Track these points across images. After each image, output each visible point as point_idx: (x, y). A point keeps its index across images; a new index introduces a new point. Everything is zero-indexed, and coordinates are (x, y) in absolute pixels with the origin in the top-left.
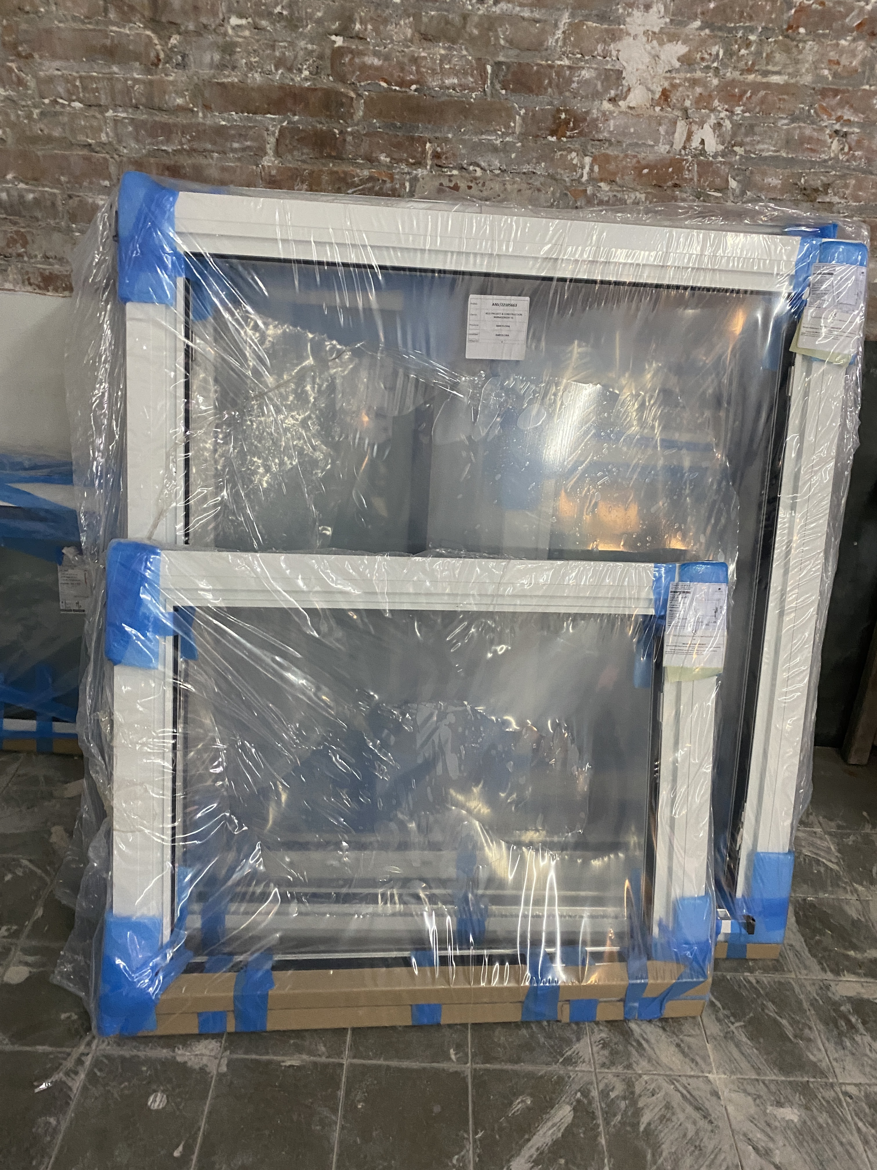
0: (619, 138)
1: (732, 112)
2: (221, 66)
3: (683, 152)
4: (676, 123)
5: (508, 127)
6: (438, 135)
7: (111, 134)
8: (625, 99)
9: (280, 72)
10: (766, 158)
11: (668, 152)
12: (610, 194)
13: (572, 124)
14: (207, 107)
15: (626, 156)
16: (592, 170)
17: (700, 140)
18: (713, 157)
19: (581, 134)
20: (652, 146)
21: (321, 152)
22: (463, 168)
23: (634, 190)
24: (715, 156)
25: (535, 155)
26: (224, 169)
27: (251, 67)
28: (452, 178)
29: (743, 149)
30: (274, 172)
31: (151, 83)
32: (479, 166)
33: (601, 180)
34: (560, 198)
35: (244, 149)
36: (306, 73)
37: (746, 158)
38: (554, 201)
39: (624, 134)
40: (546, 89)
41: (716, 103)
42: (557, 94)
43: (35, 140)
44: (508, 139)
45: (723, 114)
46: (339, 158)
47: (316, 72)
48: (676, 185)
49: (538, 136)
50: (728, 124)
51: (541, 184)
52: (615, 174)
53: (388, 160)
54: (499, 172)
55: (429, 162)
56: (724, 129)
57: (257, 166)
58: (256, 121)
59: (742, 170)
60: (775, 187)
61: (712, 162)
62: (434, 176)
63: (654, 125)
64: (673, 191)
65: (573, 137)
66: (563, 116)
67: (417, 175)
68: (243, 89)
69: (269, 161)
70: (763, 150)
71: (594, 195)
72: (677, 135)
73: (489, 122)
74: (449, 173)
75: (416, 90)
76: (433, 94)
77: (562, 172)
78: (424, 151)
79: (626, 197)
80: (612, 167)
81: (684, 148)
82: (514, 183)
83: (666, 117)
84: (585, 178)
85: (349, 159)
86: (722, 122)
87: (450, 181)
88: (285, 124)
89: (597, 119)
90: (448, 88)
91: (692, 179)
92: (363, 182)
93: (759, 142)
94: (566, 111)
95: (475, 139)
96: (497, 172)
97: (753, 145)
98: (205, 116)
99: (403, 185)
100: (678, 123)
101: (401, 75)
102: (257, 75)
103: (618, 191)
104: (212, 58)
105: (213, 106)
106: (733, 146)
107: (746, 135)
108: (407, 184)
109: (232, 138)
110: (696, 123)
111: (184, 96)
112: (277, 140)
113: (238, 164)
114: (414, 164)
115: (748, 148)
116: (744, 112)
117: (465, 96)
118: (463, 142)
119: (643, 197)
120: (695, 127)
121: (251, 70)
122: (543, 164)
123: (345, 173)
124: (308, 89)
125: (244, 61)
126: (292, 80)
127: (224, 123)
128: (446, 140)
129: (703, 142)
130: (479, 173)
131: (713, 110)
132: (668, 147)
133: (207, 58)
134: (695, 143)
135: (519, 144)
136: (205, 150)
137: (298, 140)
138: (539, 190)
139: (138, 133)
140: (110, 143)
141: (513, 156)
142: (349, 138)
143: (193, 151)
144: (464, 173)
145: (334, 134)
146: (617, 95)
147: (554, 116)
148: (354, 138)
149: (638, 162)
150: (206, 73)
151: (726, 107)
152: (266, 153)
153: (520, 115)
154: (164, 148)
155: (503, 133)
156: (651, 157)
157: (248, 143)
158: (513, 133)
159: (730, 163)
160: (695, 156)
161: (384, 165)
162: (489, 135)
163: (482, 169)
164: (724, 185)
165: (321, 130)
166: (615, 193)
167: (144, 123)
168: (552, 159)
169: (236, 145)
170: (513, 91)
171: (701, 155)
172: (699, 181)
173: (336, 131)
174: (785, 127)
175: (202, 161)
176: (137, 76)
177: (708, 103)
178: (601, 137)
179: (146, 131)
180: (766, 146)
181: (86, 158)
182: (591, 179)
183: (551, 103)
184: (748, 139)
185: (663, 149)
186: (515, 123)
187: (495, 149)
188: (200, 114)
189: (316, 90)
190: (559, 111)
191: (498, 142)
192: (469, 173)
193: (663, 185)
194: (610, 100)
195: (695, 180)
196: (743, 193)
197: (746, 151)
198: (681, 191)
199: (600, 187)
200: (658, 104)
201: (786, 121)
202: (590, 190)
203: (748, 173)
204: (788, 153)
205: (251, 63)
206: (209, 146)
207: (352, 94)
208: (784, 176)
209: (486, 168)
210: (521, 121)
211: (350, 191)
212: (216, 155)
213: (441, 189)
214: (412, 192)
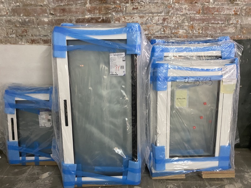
7: (47, 2)
12: (178, 6)
21: (101, 2)
23: (184, 4)
26: (76, 9)
30: (89, 8)
32: (143, 2)
33: (176, 3)
34: (165, 8)
35: (81, 3)
43: (27, 5)
46: (106, 3)
48: (196, 2)
51: (160, 5)
53: (119, 2)
55: (130, 2)
57: (85, 7)
62: (131, 5)
64: (195, 4)
67: (127, 6)
69: (88, 5)
74: (135, 4)
79: (183, 7)
82: (152, 6)
84: (171, 3)
85: (109, 3)
87: (136, 6)
92: (113, 9)
96: (148, 3)
99: (123, 9)
103: (180, 5)
108: (124, 8)
113: (80, 7)
114: (126, 3)
119: (187, 6)
123: (108, 7)
130: (143, 4)
136: (71, 4)
138: (159, 7)
139: (54, 1)
140: (47, 4)
143: (68, 5)
144: (139, 4)
152: (87, 4)
154: (61, 4)
157: (82, 1)
161: (118, 4)
169: (79, 2)
175: (71, 7)
181: (41, 9)
182: (173, 3)
192: (141, 4)
193: (192, 2)
196: (214, 3)
198: (197, 4)
199: (175, 5)
202: (173, 6)
209: (145, 2)
211: (109, 11)
212: (74, 5)
213: (133, 9)
214: (126, 10)
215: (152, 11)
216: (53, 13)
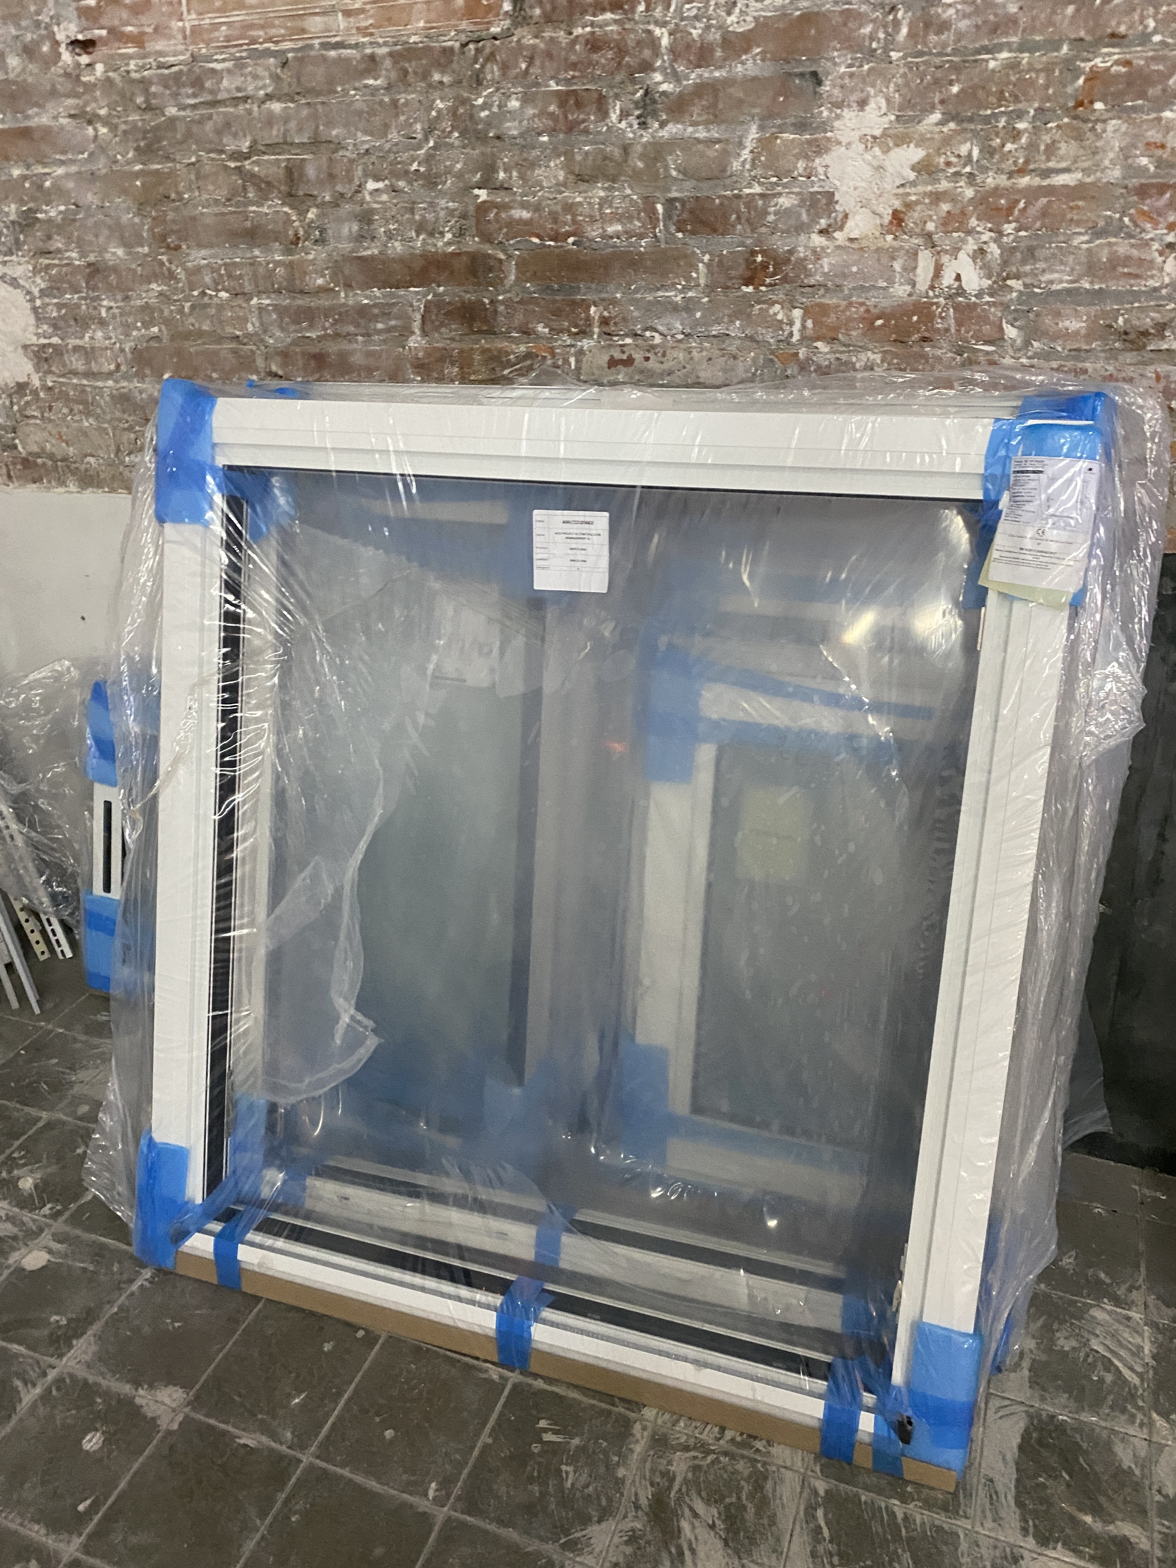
0: (838, 281)
1: (1000, 234)
2: (360, 238)
3: (931, 293)
4: (916, 254)
5: (688, 278)
6: (604, 295)
7: (257, 325)
8: (841, 228)
9: (421, 237)
10: (1058, 292)
11: (910, 295)
12: (832, 357)
13: (771, 269)
14: (348, 286)
15: (850, 304)
16: (804, 327)
17: (954, 275)
18: (976, 296)
19: (785, 280)
20: (884, 289)
21: (471, 326)
22: (636, 335)
23: (865, 349)
24: (979, 295)
25: (727, 312)
26: (369, 354)
27: (390, 236)
28: (625, 349)
29: (1020, 282)
30: (421, 355)
31: (291, 263)
32: (656, 331)
33: (818, 339)
34: (764, 366)
35: (389, 330)
36: (449, 236)
37: (1027, 296)
38: (756, 370)
39: (844, 276)
40: (733, 226)
41: (973, 222)
42: (749, 230)
43: (187, 336)
44: (690, 294)
45: (986, 237)
46: (491, 332)
47: (460, 233)
48: (925, 339)
49: (728, 288)
50: (994, 250)
51: (738, 349)
52: (836, 329)
53: (547, 330)
54: (682, 336)
55: (596, 330)
56: (989, 256)
57: (403, 348)
58: (399, 297)
59: (1023, 311)
60: (1077, 333)
61: (975, 303)
62: (603, 347)
63: (884, 260)
64: (922, 347)
65: (776, 284)
66: (759, 259)
67: (582, 347)
68: (384, 262)
69: (416, 341)
70: (1052, 282)
71: (808, 359)
72: (919, 271)
73: (664, 275)
74: (621, 342)
75: (573, 244)
76: (595, 246)
77: (764, 331)
78: (588, 318)
79: (854, 359)
80: (832, 319)
81: (932, 287)
82: (702, 350)
83: (902, 247)
84: (796, 337)
85: (502, 333)
86: (985, 247)
87: (623, 352)
88: (430, 297)
89: (805, 259)
90: (612, 237)
91: (947, 330)
92: (519, 359)
93: (1044, 271)
94: (763, 252)
95: (650, 298)
96: (681, 337)
97: (1036, 275)
98: (347, 296)
99: (566, 361)
100: (920, 254)
101: (555, 227)
102: (397, 244)
103: (841, 352)
104: (350, 231)
105: (354, 284)
106: (1005, 280)
107: (1024, 262)
108: (572, 360)
109: (375, 318)
110: (946, 252)
111: (323, 276)
112: (423, 316)
113: (384, 347)
114: (577, 334)
115: (1028, 281)
116: (1018, 230)
117: (631, 245)
118: (635, 302)
119: (878, 358)
120: (945, 259)
121: (391, 239)
122: (738, 323)
123: (500, 351)
124: (453, 254)
125: (383, 229)
126: (435, 245)
127: (366, 302)
128: (614, 302)
129: (958, 278)
130: (658, 339)
131: (969, 232)
132: (908, 288)
133: (345, 231)
134: (948, 279)
135: (706, 299)
136: (348, 334)
137: (445, 314)
138: (735, 358)
139: (282, 321)
140: (256, 334)
141: (698, 315)
142: (501, 308)
143: (337, 335)
144: (640, 342)
145: (484, 304)
146: (829, 226)
147: (747, 260)
148: (507, 307)
149: (868, 311)
150: (346, 246)
151: (989, 225)
152: (413, 333)
153: (702, 262)
154: (308, 335)
155: (684, 287)
156: (885, 303)
157: (393, 323)
158: (699, 285)
159: (1002, 304)
160: (950, 297)
161: (542, 338)
162: (667, 291)
163: (661, 334)
164: (997, 336)
165: (470, 300)
166: (838, 355)
167: (287, 308)
168: (749, 316)
169: (380, 326)
170: (693, 233)
171: (958, 294)
172: (958, 331)
173: (486, 301)
174: (1085, 246)
175: (345, 346)
176: (278, 258)
177: (961, 223)
178: (812, 281)
179: (289, 317)
180: (1056, 276)
181: (235, 352)
182: (803, 338)
183: (742, 244)
184: (1028, 268)
185: (901, 291)
186: (697, 273)
187: (675, 308)
188: (343, 295)
189: (459, 254)
190: (753, 253)
191: (679, 298)
192: (646, 340)
193: (906, 339)
194: (821, 232)
195: (953, 331)
196: (1027, 343)
197: (1025, 285)
198: (933, 347)
199: (816, 348)
200: (889, 232)
201: (1086, 238)
202: (802, 353)
203: (1031, 315)
204: (1092, 283)
205: (390, 230)
206: (352, 329)
207: (502, 256)
208: (1089, 317)
209: (665, 332)
210: (705, 270)
211: (506, 372)
212: (360, 338)
213: (613, 363)
214: (578, 368)
215: (702, 374)
216: (280, 373)
